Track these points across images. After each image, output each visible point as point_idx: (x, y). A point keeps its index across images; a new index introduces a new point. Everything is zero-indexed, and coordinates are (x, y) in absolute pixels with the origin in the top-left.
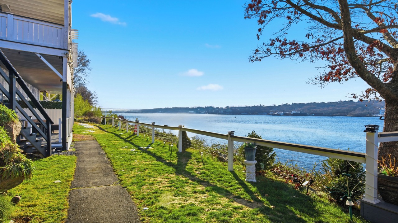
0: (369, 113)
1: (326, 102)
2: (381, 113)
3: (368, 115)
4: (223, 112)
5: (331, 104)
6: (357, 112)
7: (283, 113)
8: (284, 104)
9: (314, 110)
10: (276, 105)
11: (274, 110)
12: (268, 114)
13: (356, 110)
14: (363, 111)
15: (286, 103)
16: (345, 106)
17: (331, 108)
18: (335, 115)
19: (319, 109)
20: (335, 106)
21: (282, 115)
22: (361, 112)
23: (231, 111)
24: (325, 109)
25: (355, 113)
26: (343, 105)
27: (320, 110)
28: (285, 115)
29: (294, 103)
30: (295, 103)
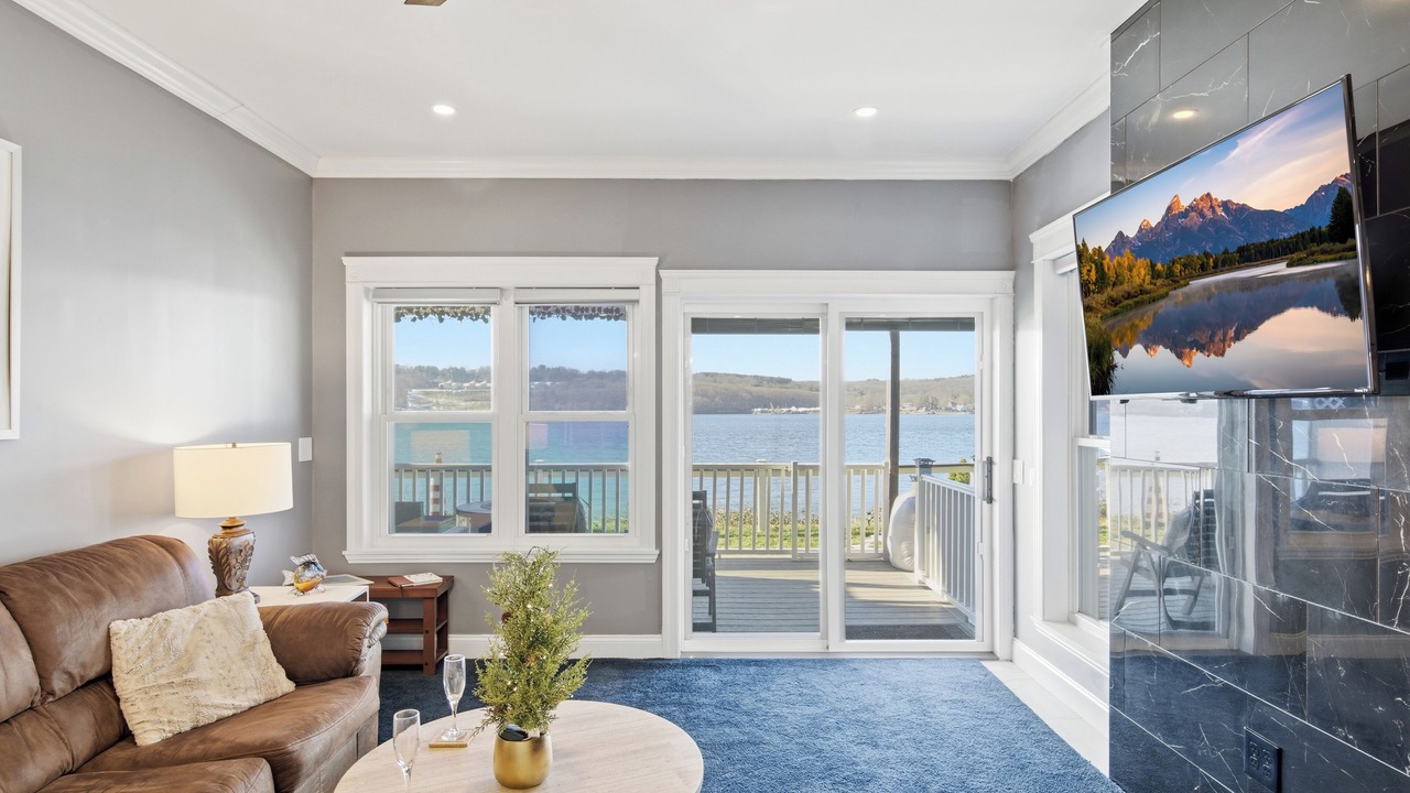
2: (410, 403)
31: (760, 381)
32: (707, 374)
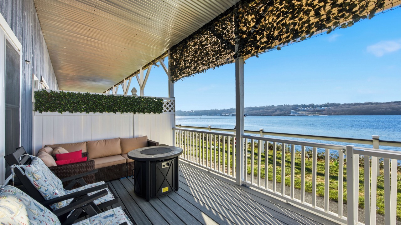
0: (285, 113)
1: (258, 106)
2: (291, 113)
3: (285, 115)
4: (189, 114)
5: (261, 108)
6: (278, 113)
10: (226, 109)
11: (225, 113)
12: (221, 115)
13: (277, 112)
14: (281, 112)
16: (270, 109)
17: (261, 110)
20: (264, 109)
23: (194, 114)
24: (258, 111)
26: (268, 108)
27: (255, 112)
28: (233, 115)
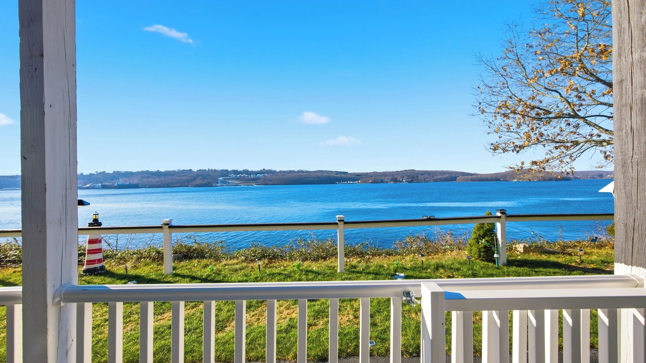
0: (209, 183)
1: (163, 170)
2: (219, 183)
3: (210, 185)
6: (198, 182)
7: (100, 184)
8: (98, 172)
9: (148, 180)
10: (84, 174)
13: (197, 180)
14: (204, 181)
15: (102, 171)
16: (185, 176)
17: (169, 178)
18: (174, 185)
19: (155, 179)
20: (173, 175)
21: (99, 188)
22: (201, 182)
24: (163, 179)
25: (196, 183)
26: (182, 175)
28: (104, 187)
29: (116, 171)
30: (118, 171)
31: (337, 173)
32: (319, 171)
